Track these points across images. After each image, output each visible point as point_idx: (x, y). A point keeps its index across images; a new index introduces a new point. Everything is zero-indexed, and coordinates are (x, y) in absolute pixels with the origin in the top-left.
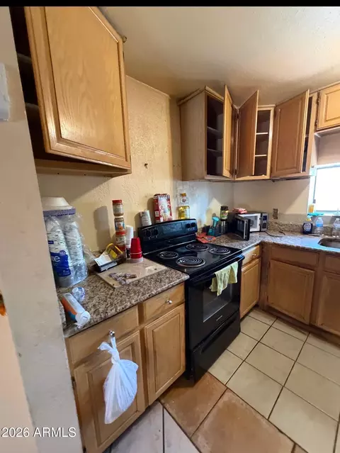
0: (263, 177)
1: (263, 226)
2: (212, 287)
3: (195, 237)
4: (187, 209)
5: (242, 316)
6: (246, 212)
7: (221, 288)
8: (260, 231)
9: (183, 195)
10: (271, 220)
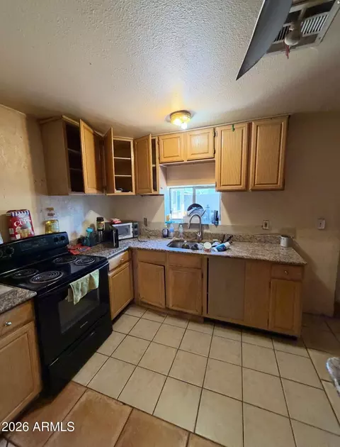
0: (130, 193)
1: (135, 233)
2: (68, 298)
4: (56, 223)
5: (114, 316)
6: (120, 222)
7: (78, 297)
8: (133, 238)
9: (52, 209)
10: (143, 226)
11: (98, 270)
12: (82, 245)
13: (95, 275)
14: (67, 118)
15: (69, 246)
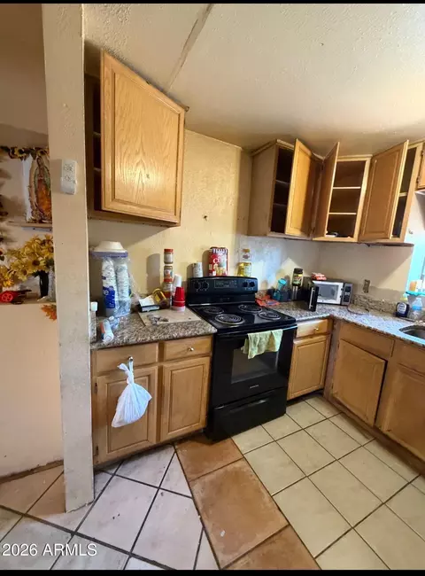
0: (348, 239)
1: (345, 299)
2: (243, 348)
3: (255, 298)
4: (249, 267)
5: (291, 396)
6: (325, 279)
7: (254, 352)
8: (340, 305)
9: (246, 251)
11: (281, 330)
12: (271, 298)
13: (278, 335)
14: (282, 142)
15: (257, 295)
